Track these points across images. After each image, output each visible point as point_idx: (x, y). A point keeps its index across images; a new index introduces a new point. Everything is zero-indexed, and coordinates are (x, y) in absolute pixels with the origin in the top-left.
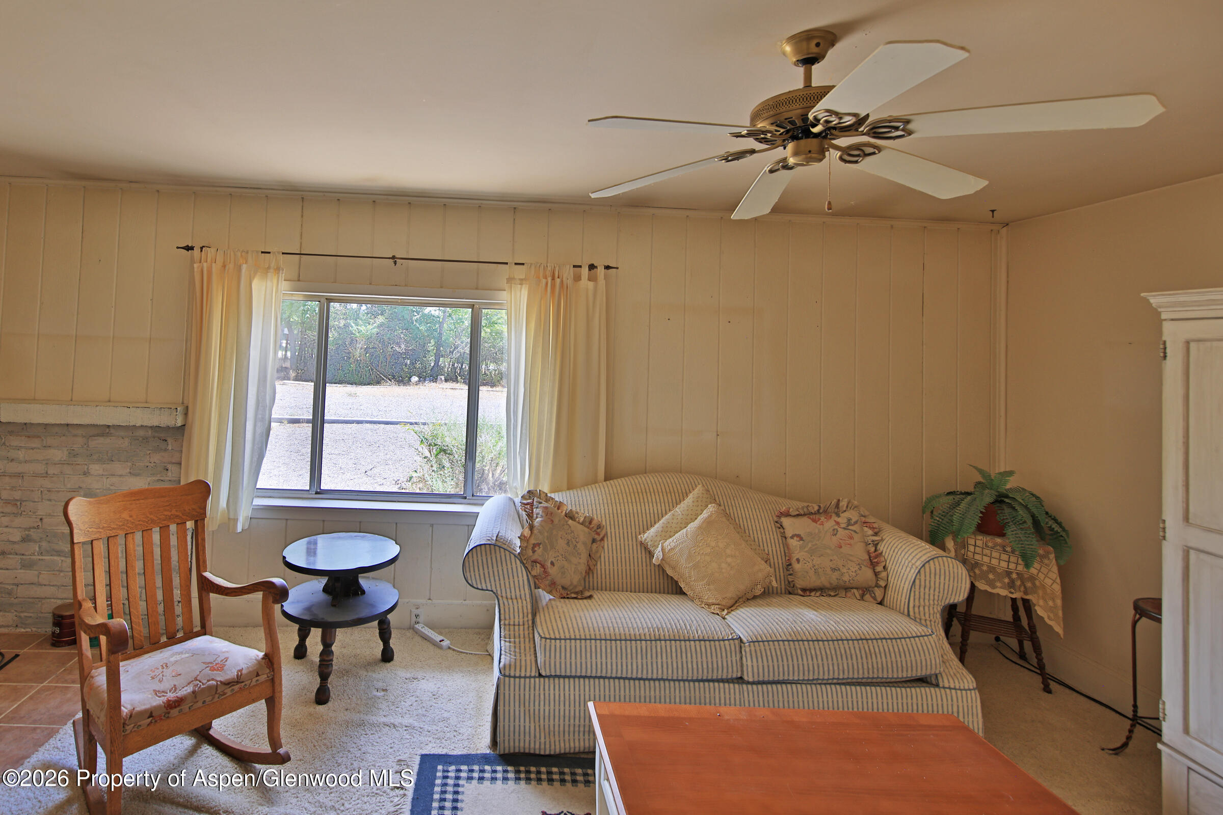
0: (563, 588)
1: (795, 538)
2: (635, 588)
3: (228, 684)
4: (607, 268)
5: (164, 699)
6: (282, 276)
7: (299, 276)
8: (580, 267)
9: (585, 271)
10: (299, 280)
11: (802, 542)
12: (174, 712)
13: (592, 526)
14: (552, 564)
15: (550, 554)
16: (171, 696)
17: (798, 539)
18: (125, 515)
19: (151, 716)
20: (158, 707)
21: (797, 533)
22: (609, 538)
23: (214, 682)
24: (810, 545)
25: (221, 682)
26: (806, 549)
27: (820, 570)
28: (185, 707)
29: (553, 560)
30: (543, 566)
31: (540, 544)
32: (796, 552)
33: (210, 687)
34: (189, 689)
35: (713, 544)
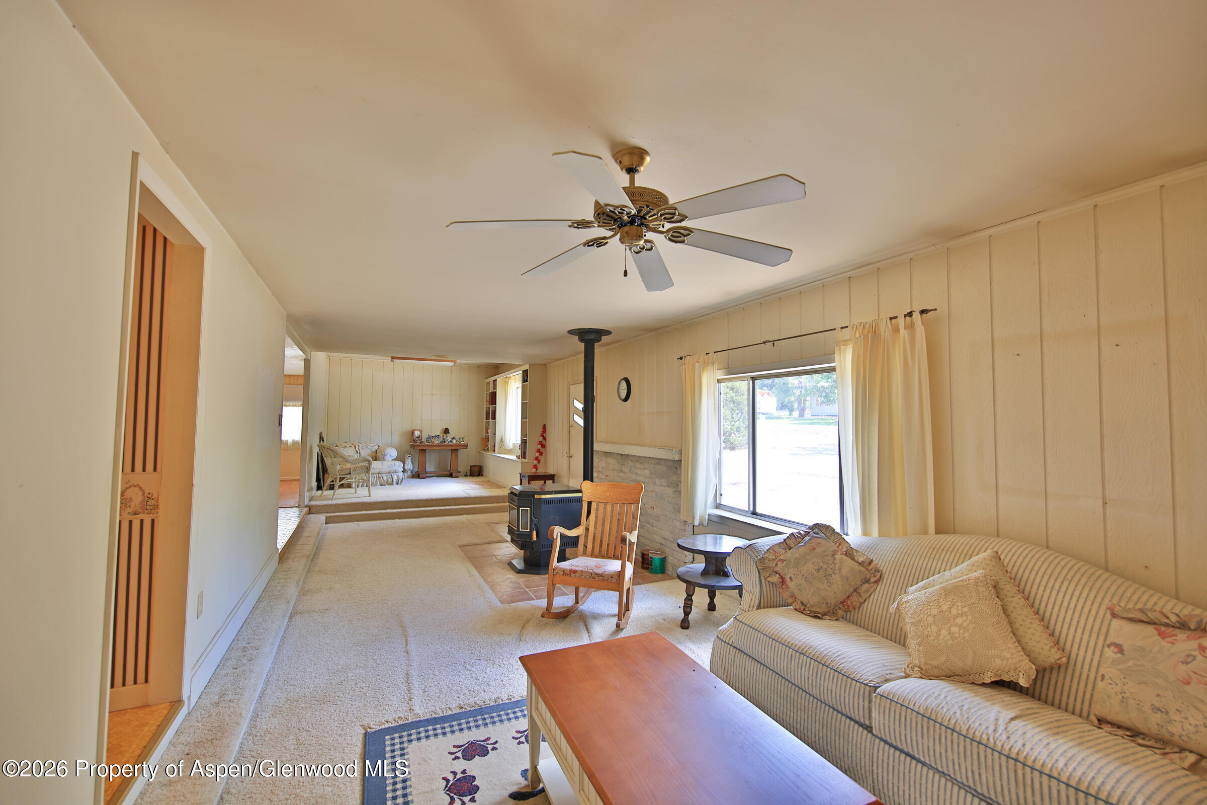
0: (802, 603)
1: (1112, 648)
2: (896, 639)
3: (597, 574)
4: (923, 312)
5: (571, 568)
6: (716, 366)
7: (728, 365)
8: (896, 317)
9: (901, 321)
10: (728, 368)
11: (1119, 655)
12: (573, 575)
13: (870, 568)
14: (791, 579)
15: (791, 570)
16: (574, 568)
17: (1116, 650)
18: (608, 494)
19: (564, 571)
20: (567, 570)
21: (1118, 642)
22: (884, 584)
23: (591, 571)
24: (1131, 663)
25: (594, 572)
26: (1121, 667)
27: (1131, 701)
28: (577, 575)
29: (792, 576)
30: (782, 578)
31: (785, 560)
32: (1105, 666)
33: (589, 572)
34: (581, 569)
35: (944, 608)
